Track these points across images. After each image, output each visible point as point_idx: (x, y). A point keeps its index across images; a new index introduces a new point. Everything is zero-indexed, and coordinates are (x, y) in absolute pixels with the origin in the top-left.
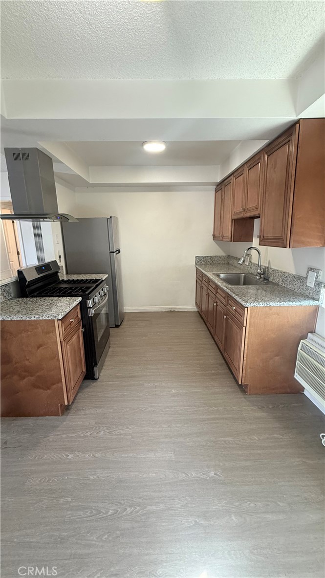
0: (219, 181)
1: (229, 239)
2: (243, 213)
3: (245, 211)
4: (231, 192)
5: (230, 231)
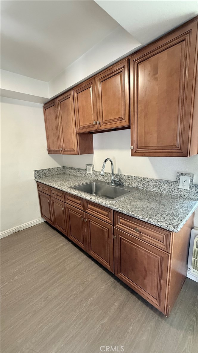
0: (49, 98)
1: (76, 152)
2: (96, 126)
3: (100, 123)
4: (71, 108)
5: (76, 144)
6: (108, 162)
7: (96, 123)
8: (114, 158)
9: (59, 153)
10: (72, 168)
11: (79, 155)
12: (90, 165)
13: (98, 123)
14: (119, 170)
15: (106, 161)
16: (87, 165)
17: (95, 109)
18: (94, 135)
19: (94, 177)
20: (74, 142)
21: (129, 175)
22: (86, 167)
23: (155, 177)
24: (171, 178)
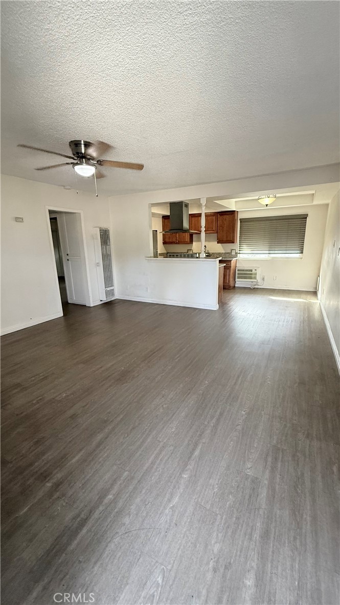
5: (189, 238)
16: (188, 250)
20: (187, 238)
23: (224, 252)
24: (230, 252)
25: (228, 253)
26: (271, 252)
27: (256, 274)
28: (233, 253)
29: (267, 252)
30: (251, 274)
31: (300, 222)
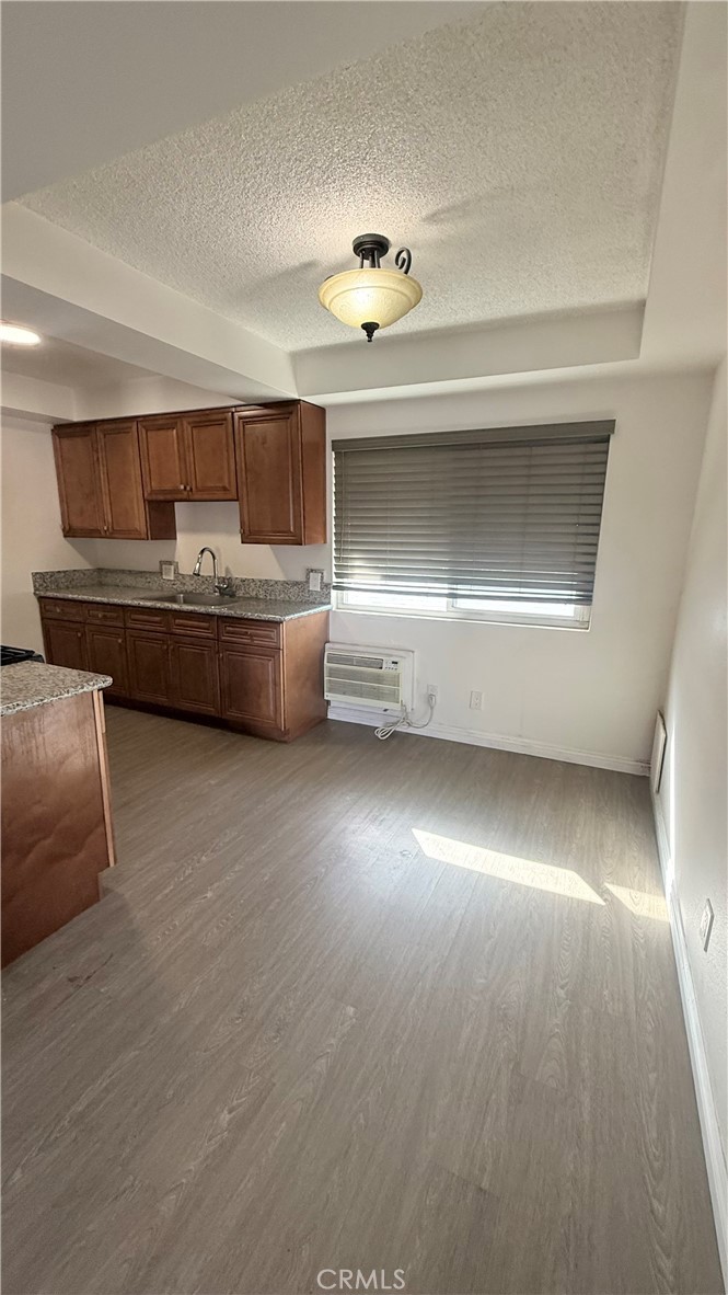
0: (75, 420)
1: (144, 536)
2: (185, 493)
3: (191, 489)
4: (132, 451)
5: (143, 520)
6: (206, 553)
7: (185, 488)
8: (218, 550)
9: (98, 535)
10: (123, 571)
11: (150, 541)
12: (170, 563)
13: (188, 488)
14: (227, 570)
15: (202, 551)
16: (161, 563)
17: (183, 466)
18: (176, 504)
19: (178, 586)
20: (139, 518)
21: (244, 577)
22: (161, 569)
23: (281, 578)
24: (300, 578)
25: (297, 583)
26: (463, 589)
27: (396, 680)
28: (315, 586)
29: (444, 588)
30: (379, 679)
31: (581, 459)
